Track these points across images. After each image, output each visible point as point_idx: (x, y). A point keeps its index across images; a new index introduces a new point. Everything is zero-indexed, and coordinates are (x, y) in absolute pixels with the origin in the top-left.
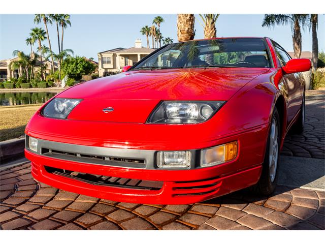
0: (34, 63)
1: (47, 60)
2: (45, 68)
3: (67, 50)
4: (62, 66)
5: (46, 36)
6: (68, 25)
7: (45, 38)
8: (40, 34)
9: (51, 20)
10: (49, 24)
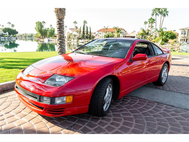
0: (147, 34)
1: (153, 32)
2: (152, 36)
3: (164, 28)
4: (160, 35)
5: (155, 21)
6: (166, 16)
7: (154, 22)
8: (152, 21)
9: (159, 14)
10: (157, 16)
